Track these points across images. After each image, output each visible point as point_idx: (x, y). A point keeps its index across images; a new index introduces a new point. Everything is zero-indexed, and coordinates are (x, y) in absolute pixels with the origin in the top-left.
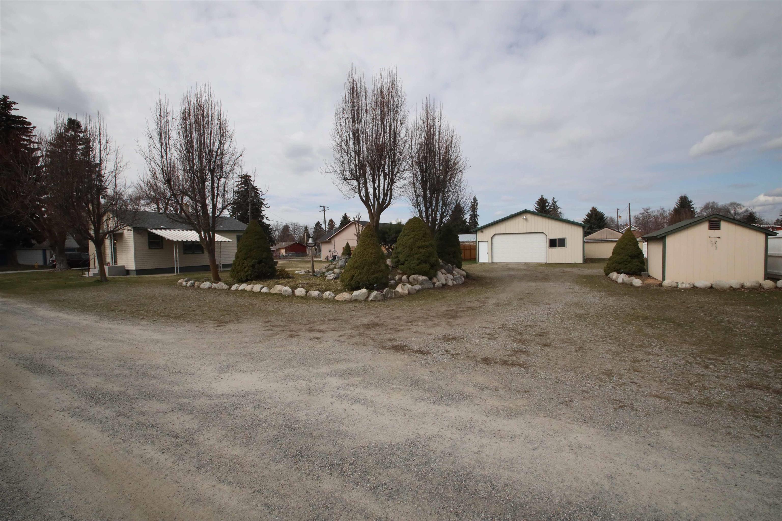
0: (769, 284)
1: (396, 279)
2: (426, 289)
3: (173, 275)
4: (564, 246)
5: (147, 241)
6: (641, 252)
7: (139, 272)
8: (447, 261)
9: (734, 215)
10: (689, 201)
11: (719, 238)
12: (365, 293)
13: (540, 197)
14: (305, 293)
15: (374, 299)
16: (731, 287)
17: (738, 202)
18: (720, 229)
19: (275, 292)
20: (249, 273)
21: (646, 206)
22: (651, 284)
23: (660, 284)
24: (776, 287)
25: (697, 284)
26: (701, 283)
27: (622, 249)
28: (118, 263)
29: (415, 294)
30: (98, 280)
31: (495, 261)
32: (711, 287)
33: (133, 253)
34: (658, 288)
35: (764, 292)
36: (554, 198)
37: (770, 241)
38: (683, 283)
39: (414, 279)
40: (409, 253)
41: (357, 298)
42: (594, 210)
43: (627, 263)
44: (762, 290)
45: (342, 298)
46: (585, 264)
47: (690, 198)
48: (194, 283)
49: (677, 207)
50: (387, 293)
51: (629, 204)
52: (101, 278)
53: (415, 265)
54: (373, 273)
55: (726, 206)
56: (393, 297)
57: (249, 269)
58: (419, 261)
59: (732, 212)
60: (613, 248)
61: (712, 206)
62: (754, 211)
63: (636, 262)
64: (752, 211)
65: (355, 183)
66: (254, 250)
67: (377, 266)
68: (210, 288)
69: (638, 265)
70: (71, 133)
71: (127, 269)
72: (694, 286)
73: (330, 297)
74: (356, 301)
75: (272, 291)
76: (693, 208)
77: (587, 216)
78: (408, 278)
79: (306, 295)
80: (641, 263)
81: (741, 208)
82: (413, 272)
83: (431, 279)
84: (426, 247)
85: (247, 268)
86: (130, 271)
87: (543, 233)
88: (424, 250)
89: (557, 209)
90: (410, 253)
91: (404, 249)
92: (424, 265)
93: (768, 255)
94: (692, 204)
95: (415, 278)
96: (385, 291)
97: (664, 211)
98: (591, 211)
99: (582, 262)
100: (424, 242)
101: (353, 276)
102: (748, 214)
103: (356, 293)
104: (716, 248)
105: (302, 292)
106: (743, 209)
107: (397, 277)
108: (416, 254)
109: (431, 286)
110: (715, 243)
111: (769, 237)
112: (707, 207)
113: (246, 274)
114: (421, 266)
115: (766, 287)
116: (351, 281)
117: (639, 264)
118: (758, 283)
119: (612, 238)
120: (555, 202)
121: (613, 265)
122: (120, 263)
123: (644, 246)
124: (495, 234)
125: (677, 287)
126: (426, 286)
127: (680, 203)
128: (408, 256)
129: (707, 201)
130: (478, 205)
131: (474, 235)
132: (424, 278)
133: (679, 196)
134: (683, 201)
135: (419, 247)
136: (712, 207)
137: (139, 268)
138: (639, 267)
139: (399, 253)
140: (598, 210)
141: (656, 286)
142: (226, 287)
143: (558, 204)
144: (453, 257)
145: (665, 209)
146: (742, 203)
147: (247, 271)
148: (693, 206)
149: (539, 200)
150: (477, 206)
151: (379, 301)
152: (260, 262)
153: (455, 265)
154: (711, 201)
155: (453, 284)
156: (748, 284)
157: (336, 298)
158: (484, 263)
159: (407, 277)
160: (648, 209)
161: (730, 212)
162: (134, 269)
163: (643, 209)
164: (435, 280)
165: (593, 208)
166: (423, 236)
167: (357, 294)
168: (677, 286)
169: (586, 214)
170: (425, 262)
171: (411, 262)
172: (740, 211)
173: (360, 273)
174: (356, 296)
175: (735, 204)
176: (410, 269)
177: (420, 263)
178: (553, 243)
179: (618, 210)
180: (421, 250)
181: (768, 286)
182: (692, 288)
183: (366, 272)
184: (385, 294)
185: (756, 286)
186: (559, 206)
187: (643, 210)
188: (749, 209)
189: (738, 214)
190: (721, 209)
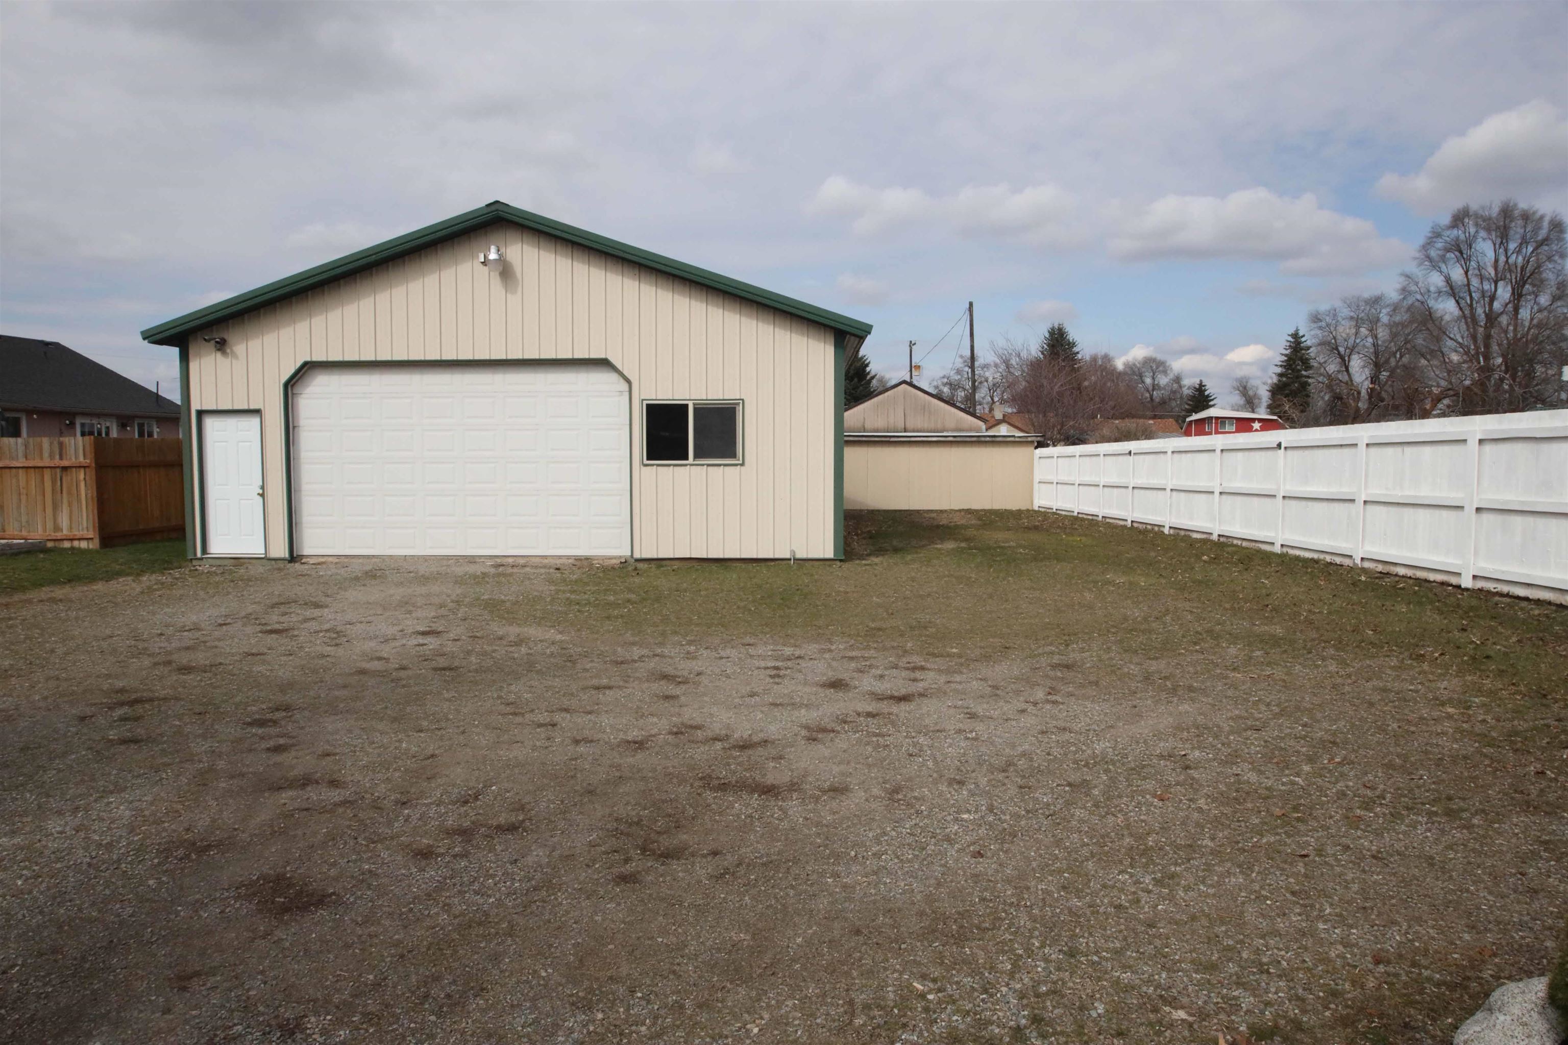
4: (733, 455)
9: (1151, 388)
10: (1069, 343)
46: (846, 566)
49: (1041, 356)
51: (971, 304)
55: (1134, 365)
59: (1148, 381)
87: (604, 363)
99: (830, 554)
119: (926, 426)
124: (308, 366)
134: (1057, 340)
172: (1164, 379)
178: (666, 432)
179: (911, 344)
187: (960, 360)
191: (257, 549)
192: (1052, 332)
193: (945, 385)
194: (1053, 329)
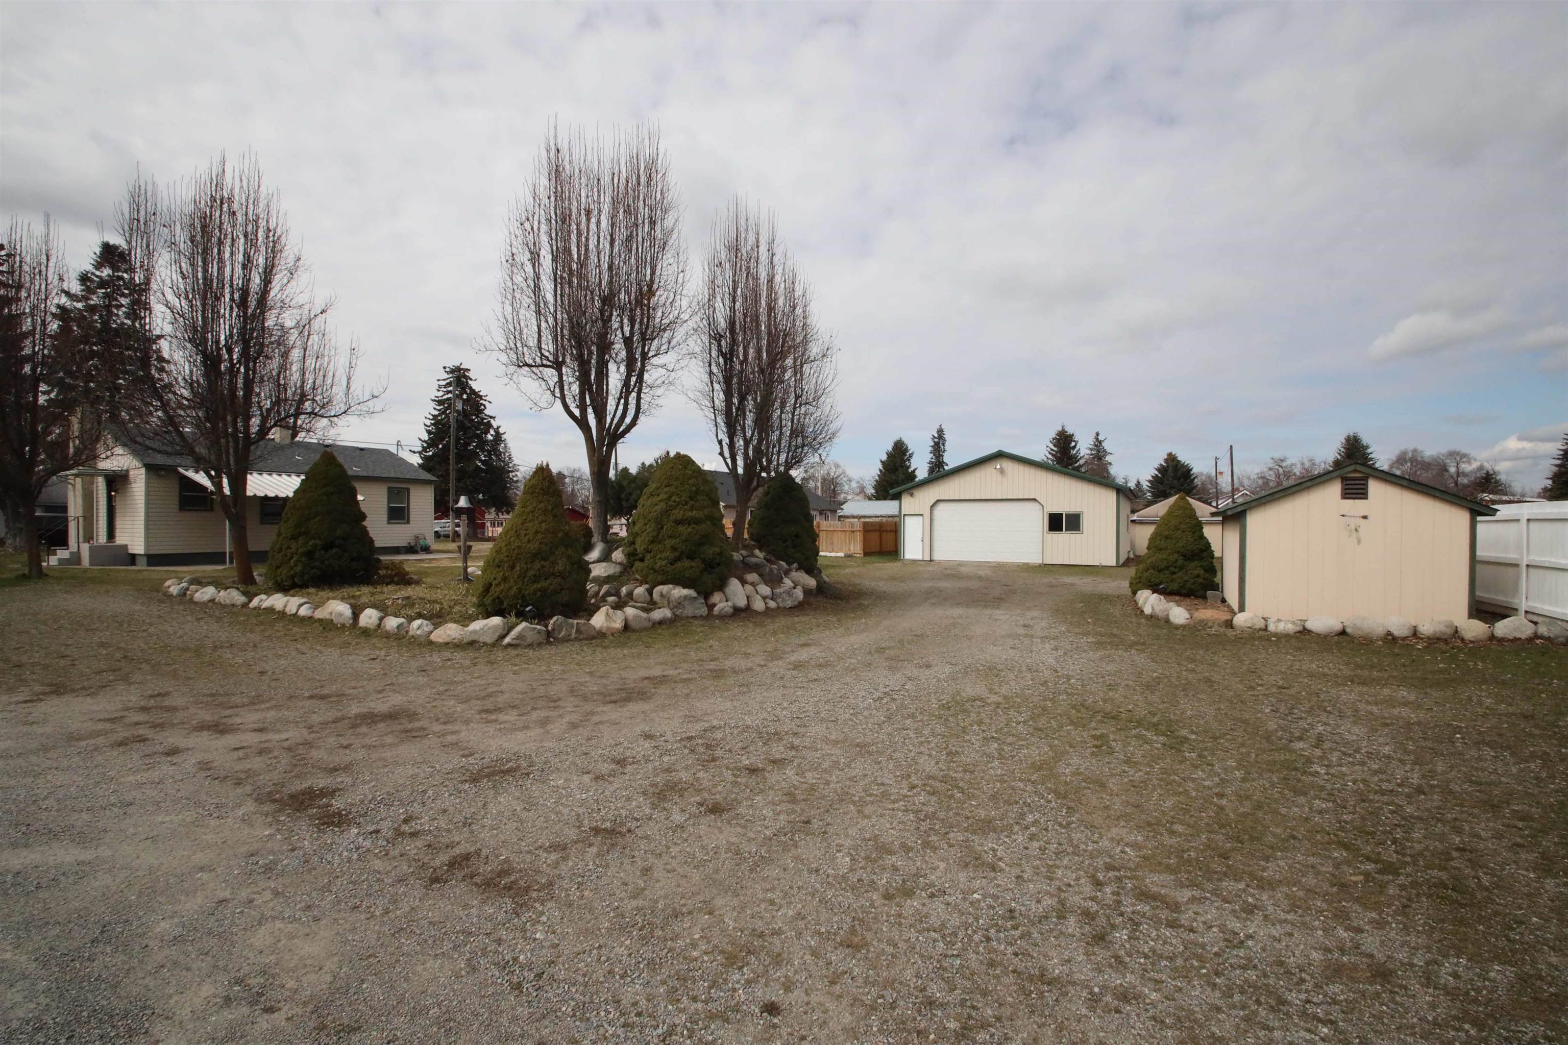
0: (1475, 629)
1: (622, 594)
2: (688, 617)
3: (220, 567)
4: (1079, 530)
5: (178, 494)
6: (1208, 545)
7: (154, 559)
8: (775, 555)
9: (1455, 476)
10: (1363, 446)
11: (1365, 517)
12: (495, 627)
13: (1060, 429)
14: (378, 622)
15: (514, 642)
16: (1389, 633)
17: (1464, 450)
18: (1366, 498)
19: (321, 617)
20: (299, 568)
21: (1278, 455)
22: (1208, 620)
23: (1227, 621)
24: (1492, 637)
25: (1309, 625)
26: (1321, 623)
27: (1167, 538)
28: (117, 538)
29: (645, 629)
30: (24, 574)
31: (940, 555)
32: (1343, 633)
33: (143, 518)
34: (1222, 630)
35: (1460, 650)
36: (1098, 434)
37: (1480, 528)
38: (1279, 620)
39: (662, 595)
40: (655, 534)
41: (475, 637)
42: (1172, 459)
43: (1176, 570)
44: (1459, 643)
45: (444, 636)
46: (1120, 568)
47: (1365, 441)
48: (187, 589)
49: (1339, 457)
50: (558, 627)
51: (1231, 447)
52: (30, 571)
53: (664, 563)
54: (536, 579)
55: (1439, 457)
56: (573, 636)
57: (298, 561)
58: (677, 554)
59: (1453, 470)
60: (1149, 537)
61: (1413, 457)
62: (1497, 468)
63: (1195, 569)
64: (1493, 470)
65: (550, 374)
66: (317, 519)
67: (547, 564)
68: (212, 601)
69: (1198, 576)
70: (106, 272)
71: (131, 551)
72: (1304, 628)
73: (419, 632)
74: (472, 644)
75: (320, 614)
76: (1371, 459)
77: (1158, 470)
78: (650, 591)
79: (379, 625)
80: (1206, 571)
81: (1469, 462)
82: (660, 578)
83: (706, 595)
84: (694, 523)
85: (295, 558)
86: (137, 557)
87: (1035, 500)
88: (690, 530)
89: (1104, 456)
90: (658, 535)
91: (646, 524)
92: (687, 563)
93: (1478, 558)
94: (1369, 451)
95: (664, 592)
96: (552, 622)
97: (1314, 464)
98: (1166, 461)
99: (1114, 564)
100: (692, 510)
101: (491, 585)
102: (1482, 474)
103: (477, 625)
104: (1359, 541)
105: (370, 618)
106: (1475, 465)
107: (624, 590)
108: (670, 537)
109: (704, 611)
110: (1356, 530)
111: (1479, 518)
112: (1401, 459)
113: (292, 572)
114: (679, 565)
115: (1468, 635)
116: (484, 596)
117: (1202, 572)
118: (1450, 625)
120: (1100, 442)
121: (1147, 574)
122: (120, 540)
123: (1212, 533)
124: (938, 501)
125: (1266, 629)
126: (689, 611)
127: (1345, 448)
128: (653, 542)
129: (1403, 448)
130: (947, 444)
131: (895, 503)
132: (685, 592)
133: (1345, 435)
134: (1352, 444)
135: (678, 522)
136: (1413, 460)
137: (150, 553)
138: (1201, 580)
139: (637, 534)
140: (1179, 459)
141: (1219, 625)
142: (242, 599)
143: (1106, 445)
144: (794, 547)
145: (1317, 461)
146: (1473, 453)
147: (295, 565)
148: (1371, 456)
149: (1057, 435)
150: (943, 444)
151: (530, 646)
152: (327, 547)
153: (795, 565)
154: (1411, 447)
155: (767, 608)
156: (1427, 629)
157: (433, 637)
158: (914, 561)
159: (647, 590)
160: (1282, 461)
161: (1447, 471)
162: (142, 552)
163: (1273, 459)
164: (716, 597)
165: (1170, 455)
166: (691, 498)
167: (478, 628)
168: (1266, 626)
169: (1157, 466)
170: (691, 557)
171: (658, 557)
172: (1466, 467)
173: (505, 579)
174: (475, 632)
175: (1458, 453)
176: (655, 571)
177: (678, 559)
178: (1056, 523)
180: (681, 528)
181: (1474, 634)
182: (1299, 632)
183: (519, 577)
184: (553, 629)
185: (1445, 634)
186: (1108, 450)
188: (1486, 465)
189: (1465, 475)
190: (1429, 464)
191: (920, 557)
192: (1348, 439)
193: (1259, 478)
194: (1349, 437)
